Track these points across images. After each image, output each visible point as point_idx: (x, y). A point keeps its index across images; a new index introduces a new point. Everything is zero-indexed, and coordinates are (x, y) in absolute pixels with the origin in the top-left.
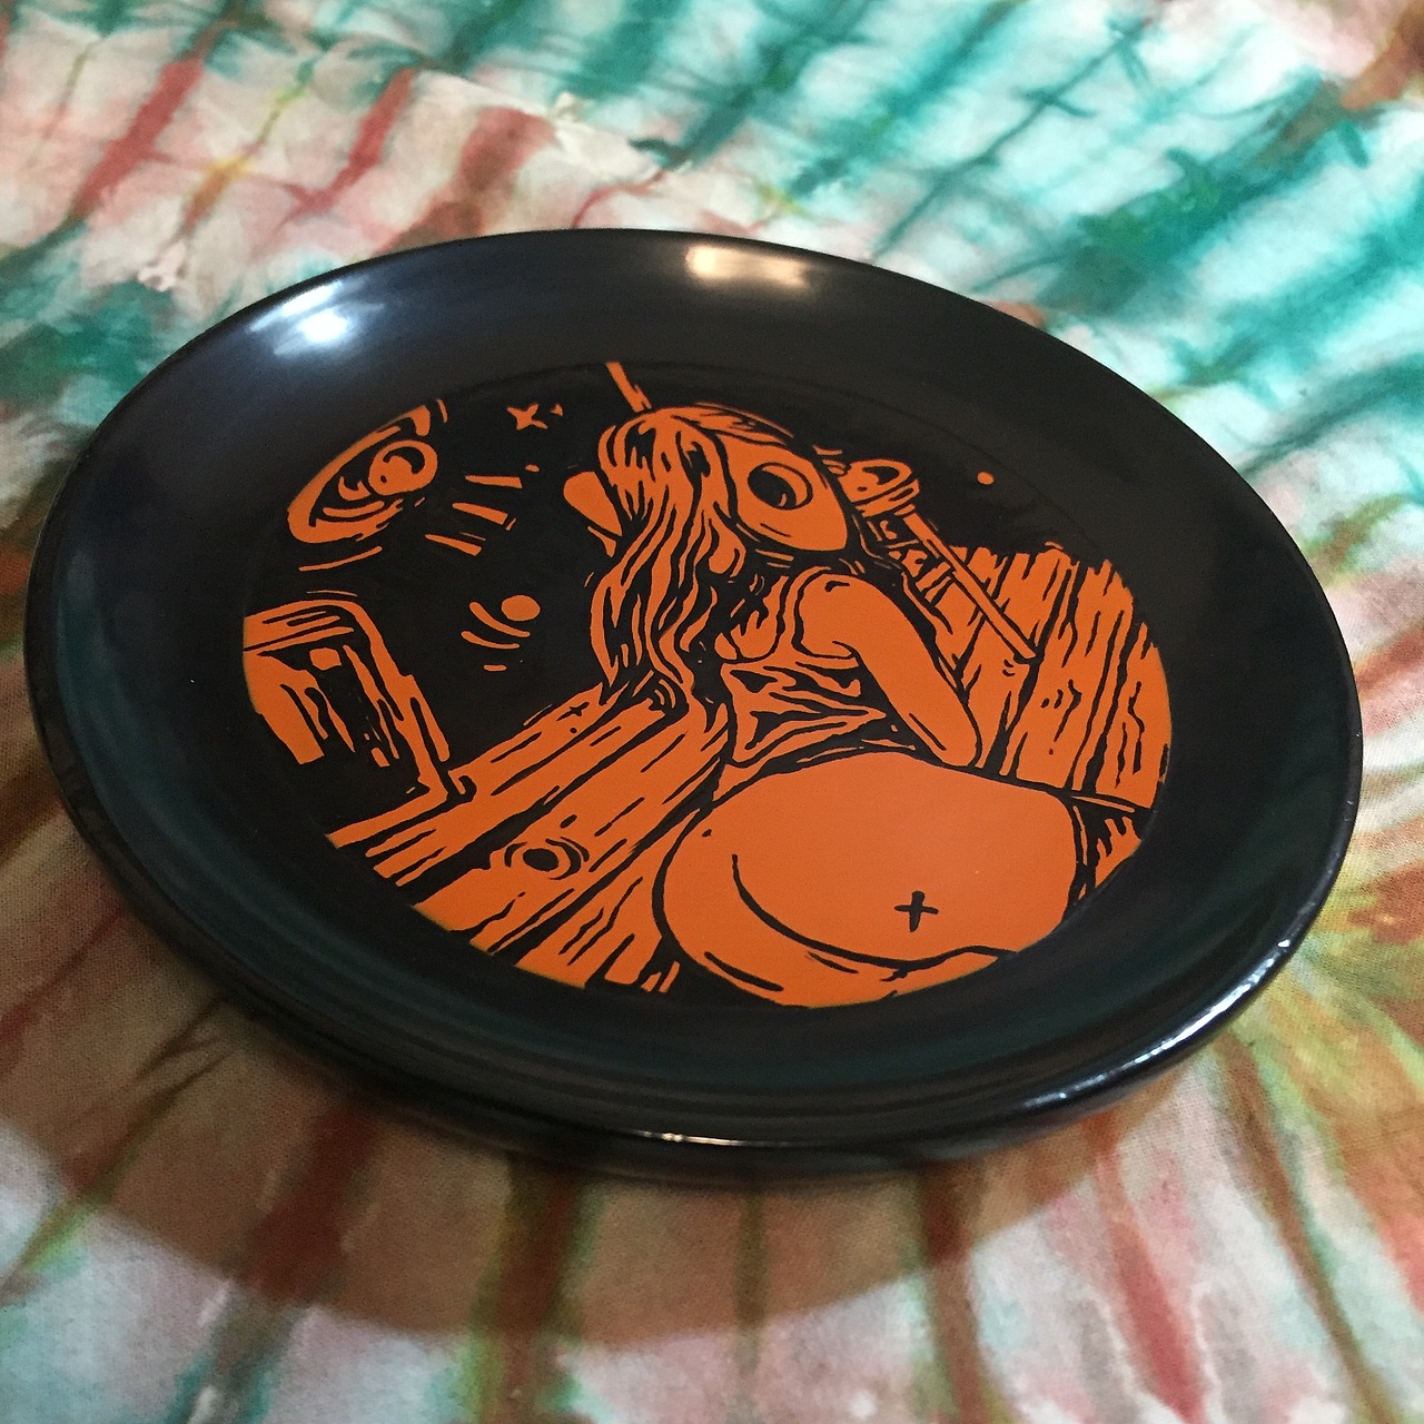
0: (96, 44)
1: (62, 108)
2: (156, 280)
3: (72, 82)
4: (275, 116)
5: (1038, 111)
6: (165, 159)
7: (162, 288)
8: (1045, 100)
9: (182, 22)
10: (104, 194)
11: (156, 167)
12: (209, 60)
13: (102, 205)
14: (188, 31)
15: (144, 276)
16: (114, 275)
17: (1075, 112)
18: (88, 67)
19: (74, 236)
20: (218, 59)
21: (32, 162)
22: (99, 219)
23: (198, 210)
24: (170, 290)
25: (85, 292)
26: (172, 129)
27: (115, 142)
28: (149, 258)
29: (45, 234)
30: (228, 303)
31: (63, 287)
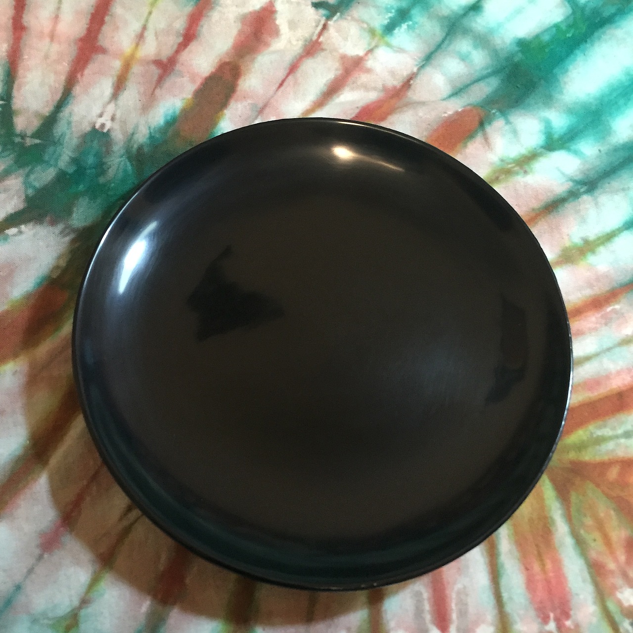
1: (56, 18)
2: (103, 125)
4: (150, 13)
6: (103, 51)
7: (105, 131)
10: (79, 76)
11: (100, 57)
13: (78, 82)
15: (98, 126)
16: (86, 126)
19: (67, 104)
21: (46, 57)
22: (77, 90)
23: (119, 86)
24: (109, 131)
25: (75, 141)
26: (105, 29)
27: (81, 40)
28: (99, 112)
29: (55, 103)
30: (133, 134)
31: (66, 140)
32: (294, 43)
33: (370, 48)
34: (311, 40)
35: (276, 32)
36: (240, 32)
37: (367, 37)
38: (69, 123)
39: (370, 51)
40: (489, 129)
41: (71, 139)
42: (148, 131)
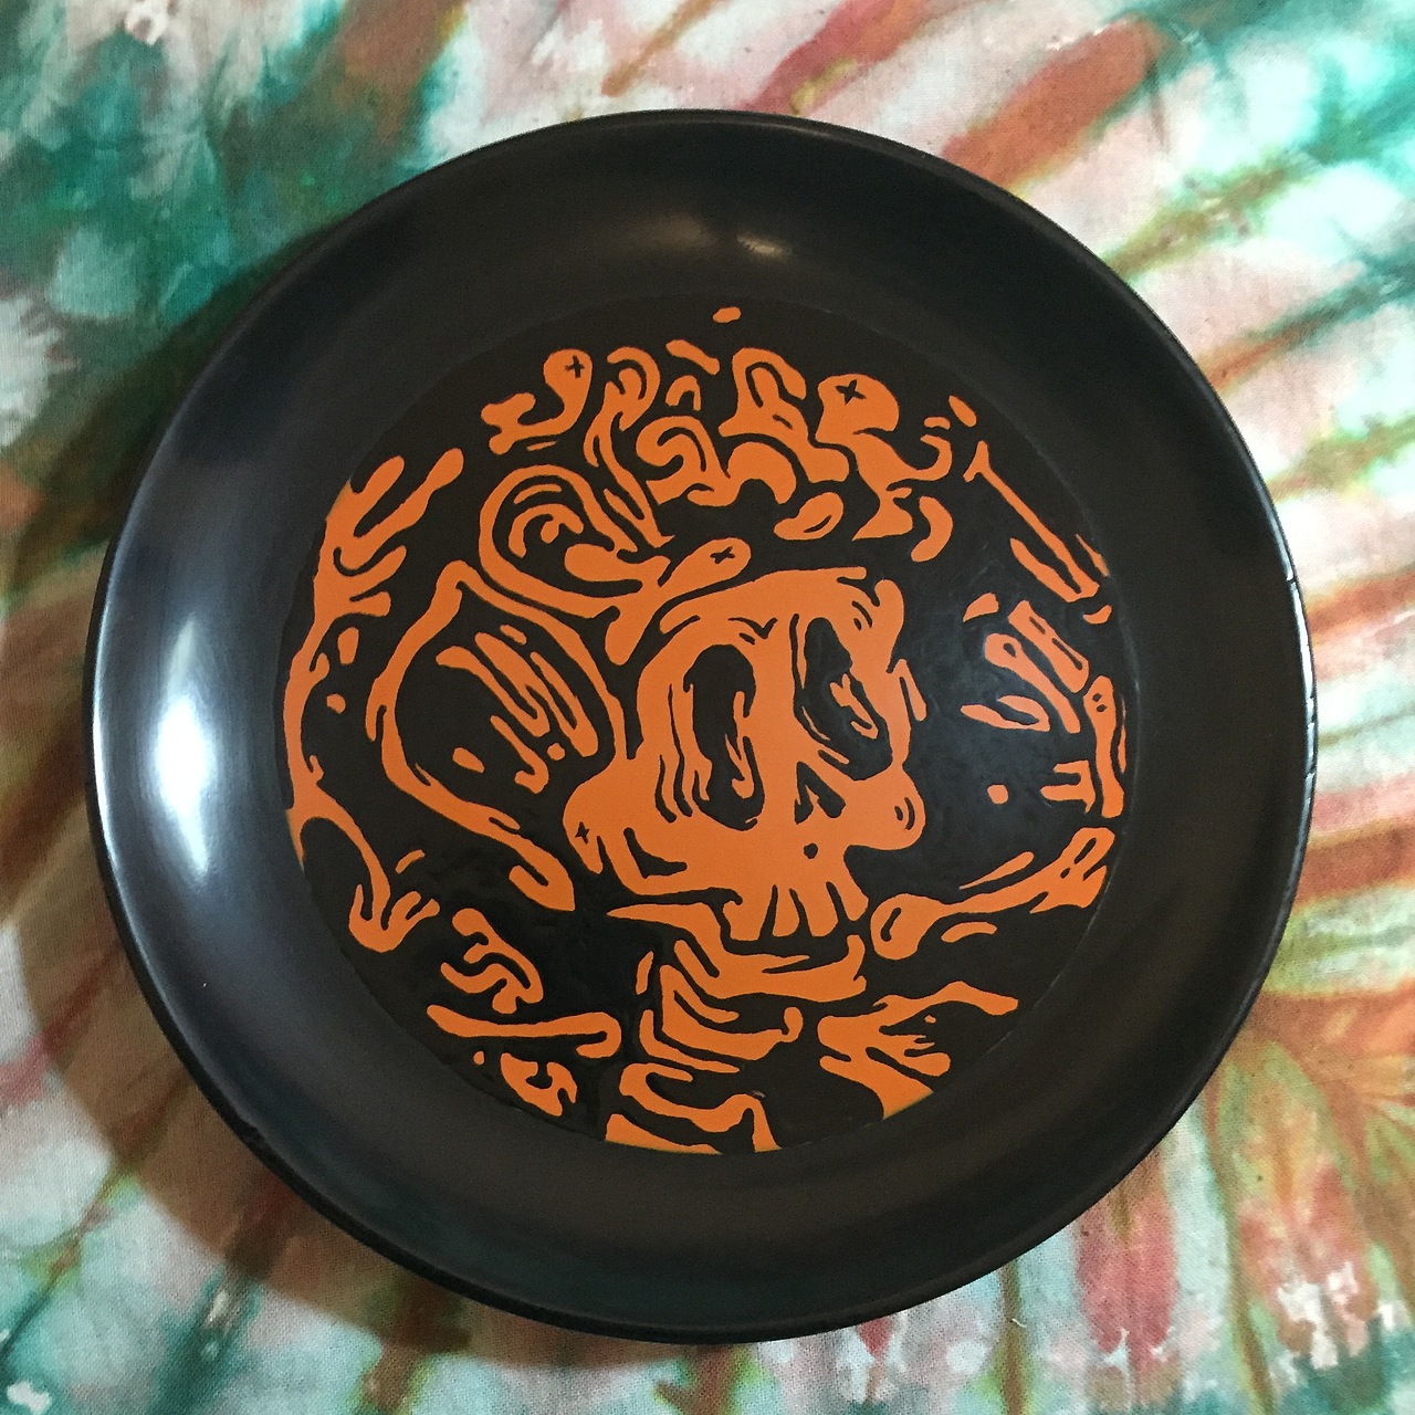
7: (151, 40)
15: (131, 24)
16: (101, 24)
24: (160, 42)
25: (71, 62)
30: (223, 64)
31: (50, 57)
38: (59, 13)
40: (1168, 90)
41: (61, 55)
42: (261, 62)
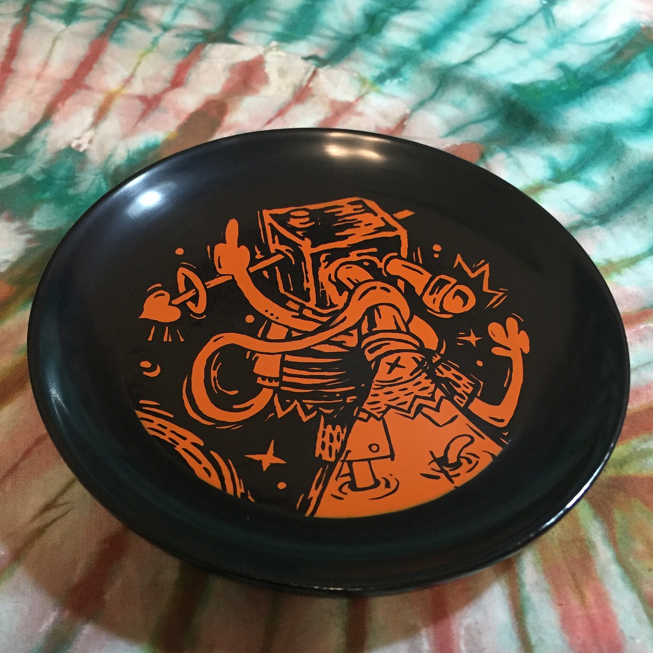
0: (64, 30)
1: (46, 64)
2: (79, 146)
3: (51, 52)
4: (139, 63)
5: (497, 41)
6: (88, 88)
7: (81, 150)
8: (500, 36)
9: (101, 17)
10: (60, 105)
11: (83, 92)
12: (111, 37)
13: (58, 110)
14: (103, 22)
15: (73, 145)
16: (61, 145)
17: (515, 42)
18: (58, 43)
19: (45, 127)
20: (115, 36)
21: (30, 92)
22: (56, 117)
23: (101, 115)
24: (85, 151)
25: (48, 156)
26: (92, 74)
27: (67, 80)
28: (77, 135)
29: (32, 126)
30: (110, 156)
31: (39, 155)
32: (284, 89)
33: (361, 94)
34: (301, 86)
35: (265, 80)
36: (229, 80)
37: (357, 85)
38: (44, 142)
39: (361, 97)
40: (490, 160)
41: (44, 154)
42: (126, 154)
